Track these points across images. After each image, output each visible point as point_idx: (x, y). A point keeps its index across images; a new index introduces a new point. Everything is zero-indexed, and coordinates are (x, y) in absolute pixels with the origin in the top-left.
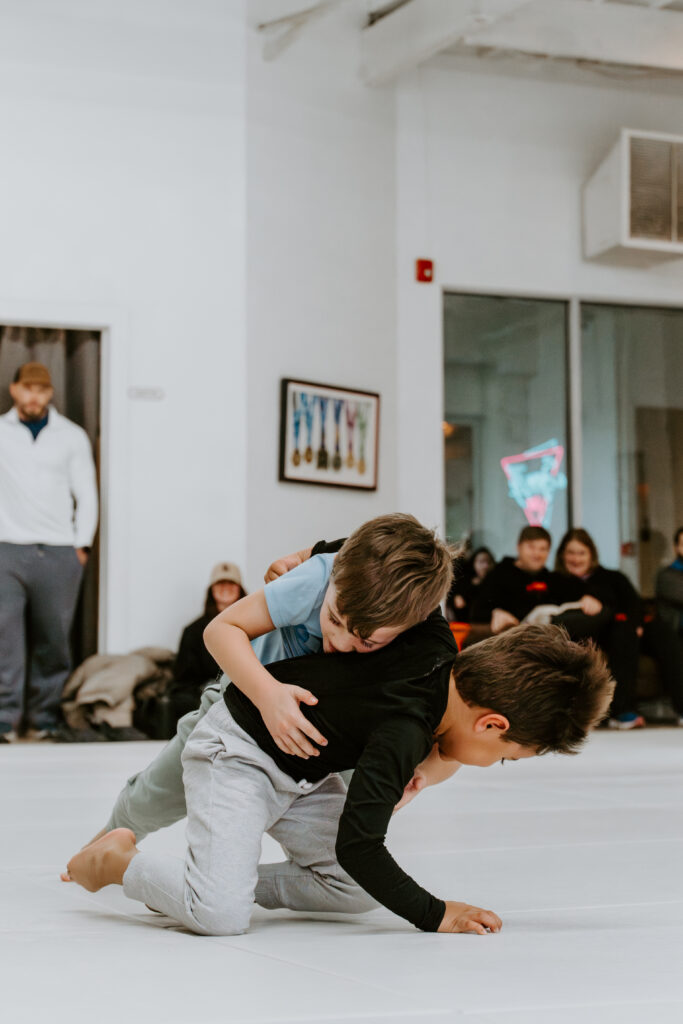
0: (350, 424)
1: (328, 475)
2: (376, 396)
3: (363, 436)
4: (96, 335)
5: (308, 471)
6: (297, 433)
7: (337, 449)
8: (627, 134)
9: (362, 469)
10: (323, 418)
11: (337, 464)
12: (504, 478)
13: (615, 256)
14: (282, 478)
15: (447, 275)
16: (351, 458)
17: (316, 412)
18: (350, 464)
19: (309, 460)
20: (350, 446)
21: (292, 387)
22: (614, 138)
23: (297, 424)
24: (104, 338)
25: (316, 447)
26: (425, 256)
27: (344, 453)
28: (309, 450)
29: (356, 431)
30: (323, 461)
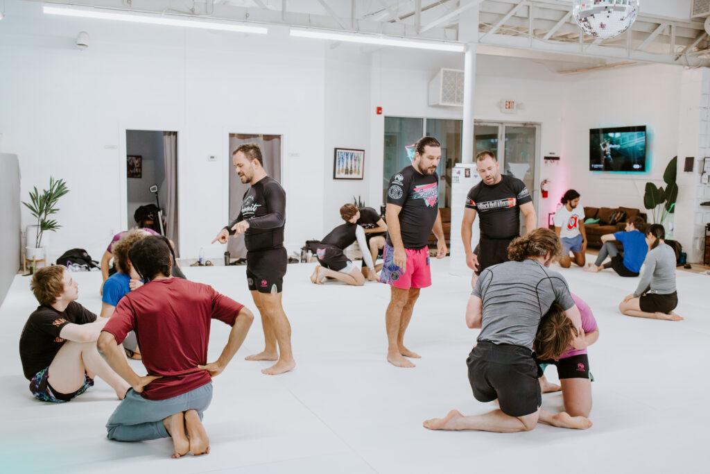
0: (355, 160)
1: (349, 176)
2: (364, 151)
3: (359, 163)
4: (279, 137)
5: (343, 175)
6: (339, 164)
7: (351, 168)
8: (442, 69)
9: (359, 174)
10: (347, 158)
11: (351, 173)
12: (406, 152)
13: (437, 106)
14: (335, 178)
15: (385, 112)
16: (355, 170)
17: (345, 158)
18: (355, 172)
19: (342, 172)
20: (355, 167)
21: (338, 150)
22: (439, 70)
23: (339, 161)
24: (282, 137)
25: (345, 168)
26: (379, 106)
27: (353, 169)
28: (343, 169)
29: (357, 162)
30: (347, 173)
